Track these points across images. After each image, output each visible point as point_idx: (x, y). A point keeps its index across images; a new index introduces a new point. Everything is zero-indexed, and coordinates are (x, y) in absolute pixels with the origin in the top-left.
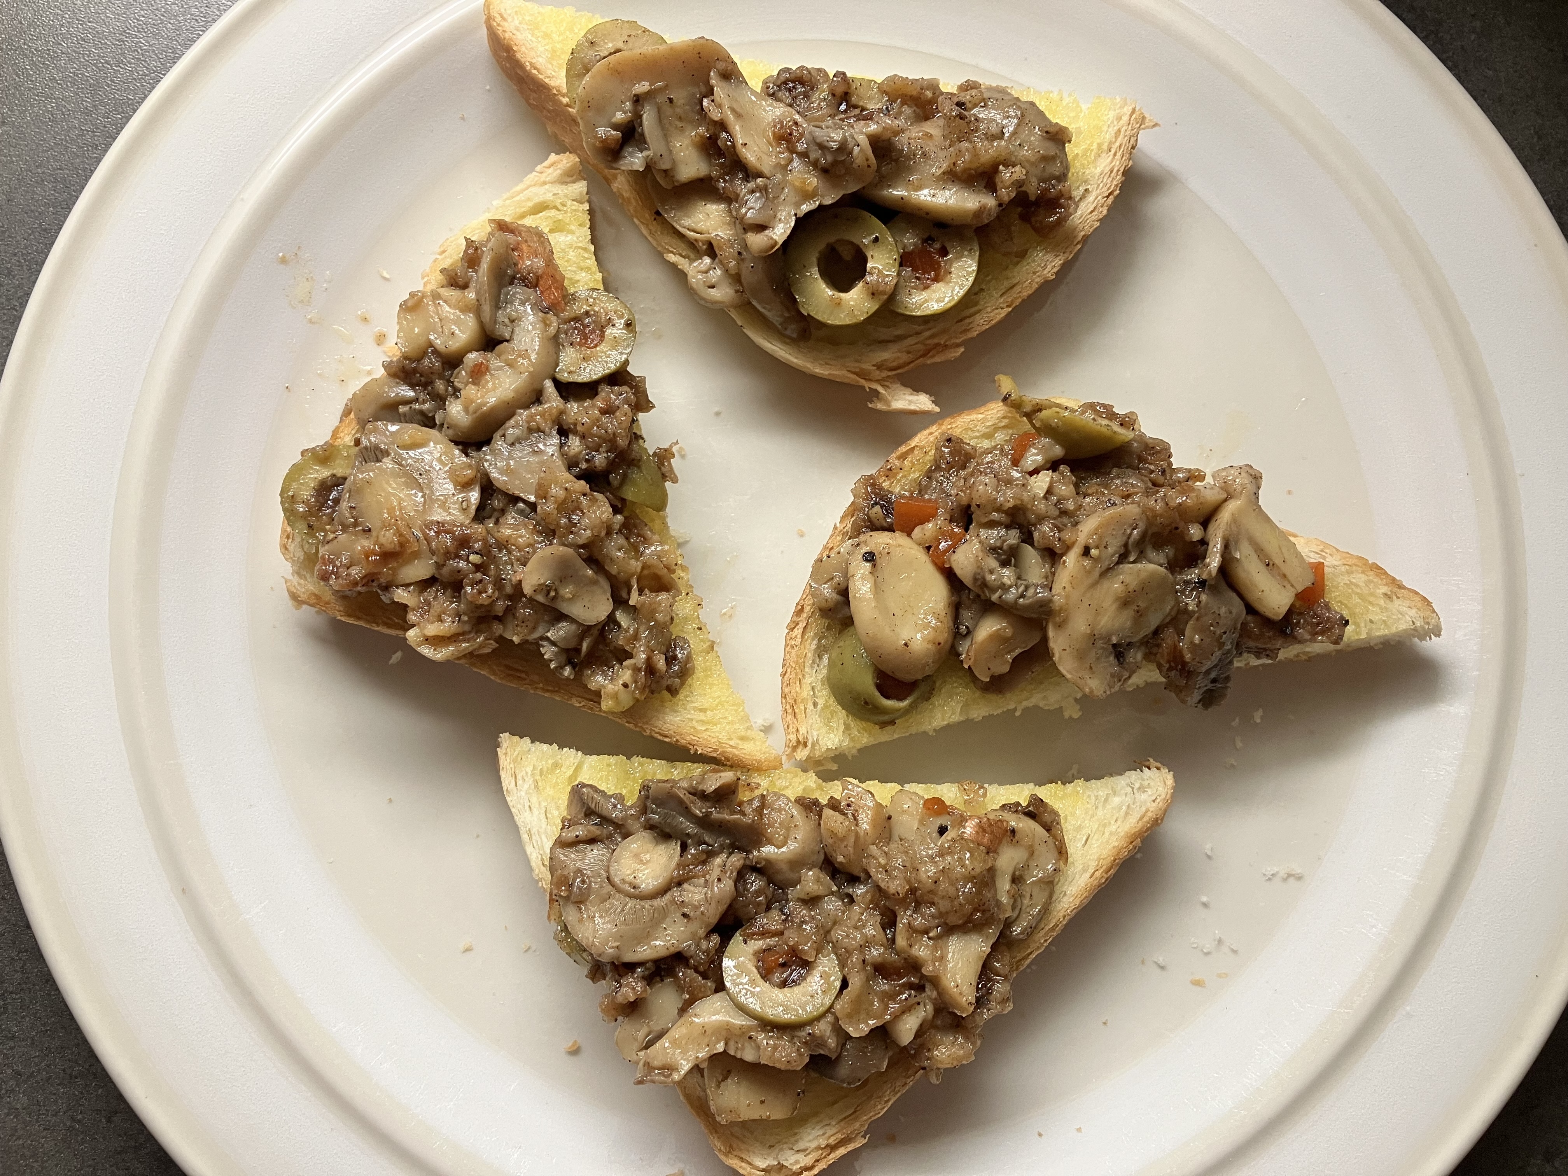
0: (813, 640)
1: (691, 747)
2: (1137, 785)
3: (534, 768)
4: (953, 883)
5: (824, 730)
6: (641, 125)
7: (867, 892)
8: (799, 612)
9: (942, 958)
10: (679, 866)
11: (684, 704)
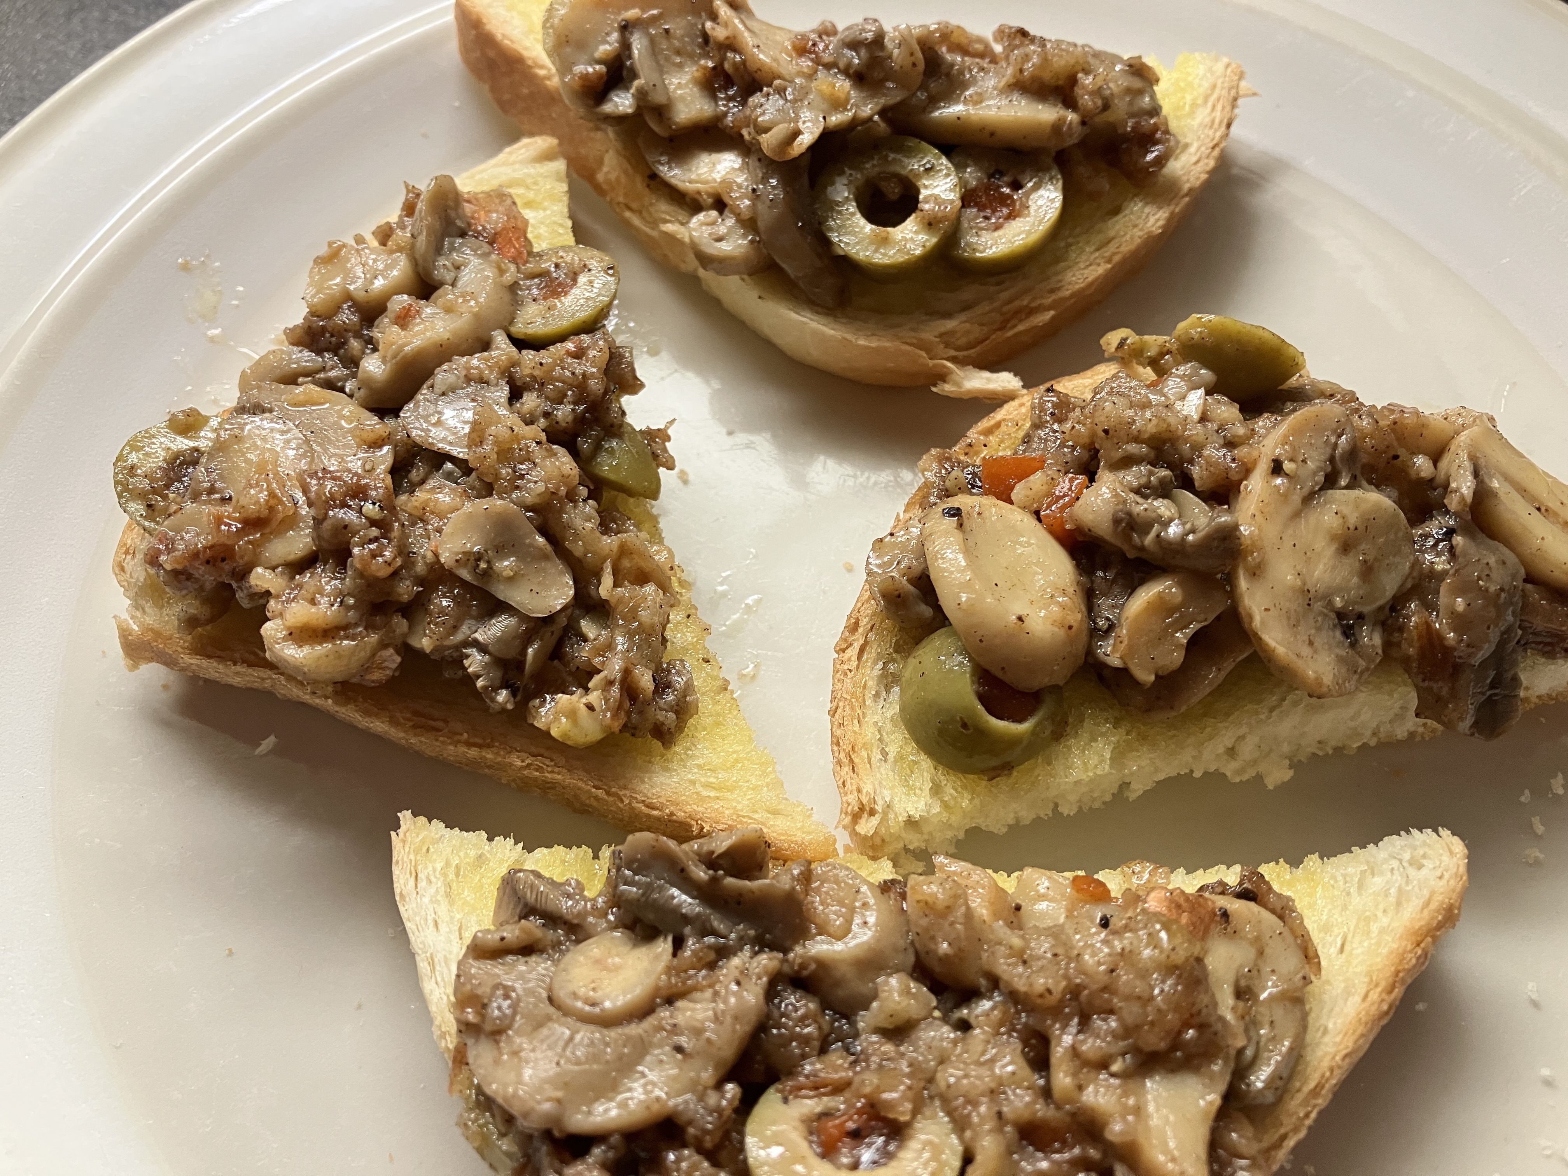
0: (875, 663)
1: (693, 823)
2: (1407, 856)
3: (448, 864)
4: (1143, 974)
5: (900, 790)
6: (630, 57)
7: (993, 1009)
8: (853, 627)
9: (1138, 1110)
10: (668, 970)
11: (682, 760)
